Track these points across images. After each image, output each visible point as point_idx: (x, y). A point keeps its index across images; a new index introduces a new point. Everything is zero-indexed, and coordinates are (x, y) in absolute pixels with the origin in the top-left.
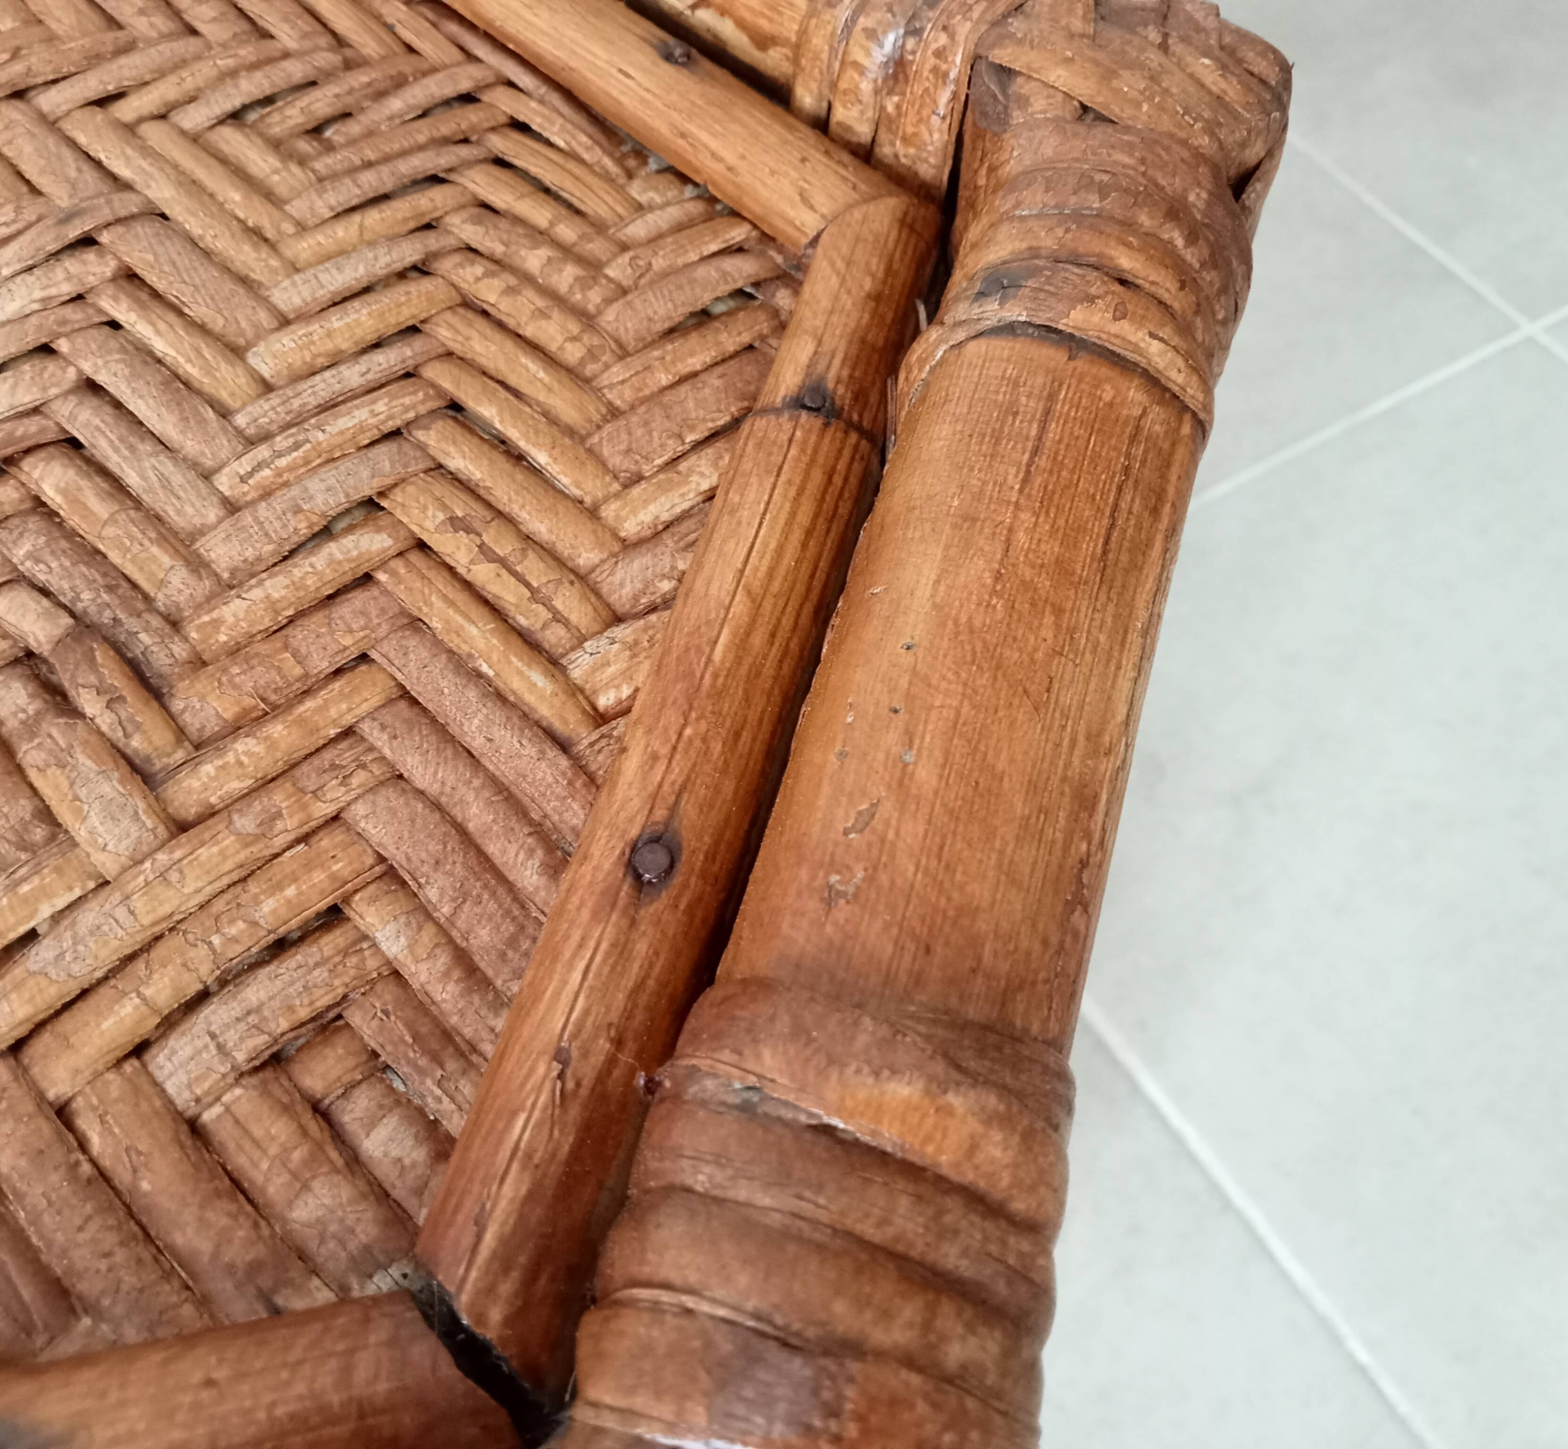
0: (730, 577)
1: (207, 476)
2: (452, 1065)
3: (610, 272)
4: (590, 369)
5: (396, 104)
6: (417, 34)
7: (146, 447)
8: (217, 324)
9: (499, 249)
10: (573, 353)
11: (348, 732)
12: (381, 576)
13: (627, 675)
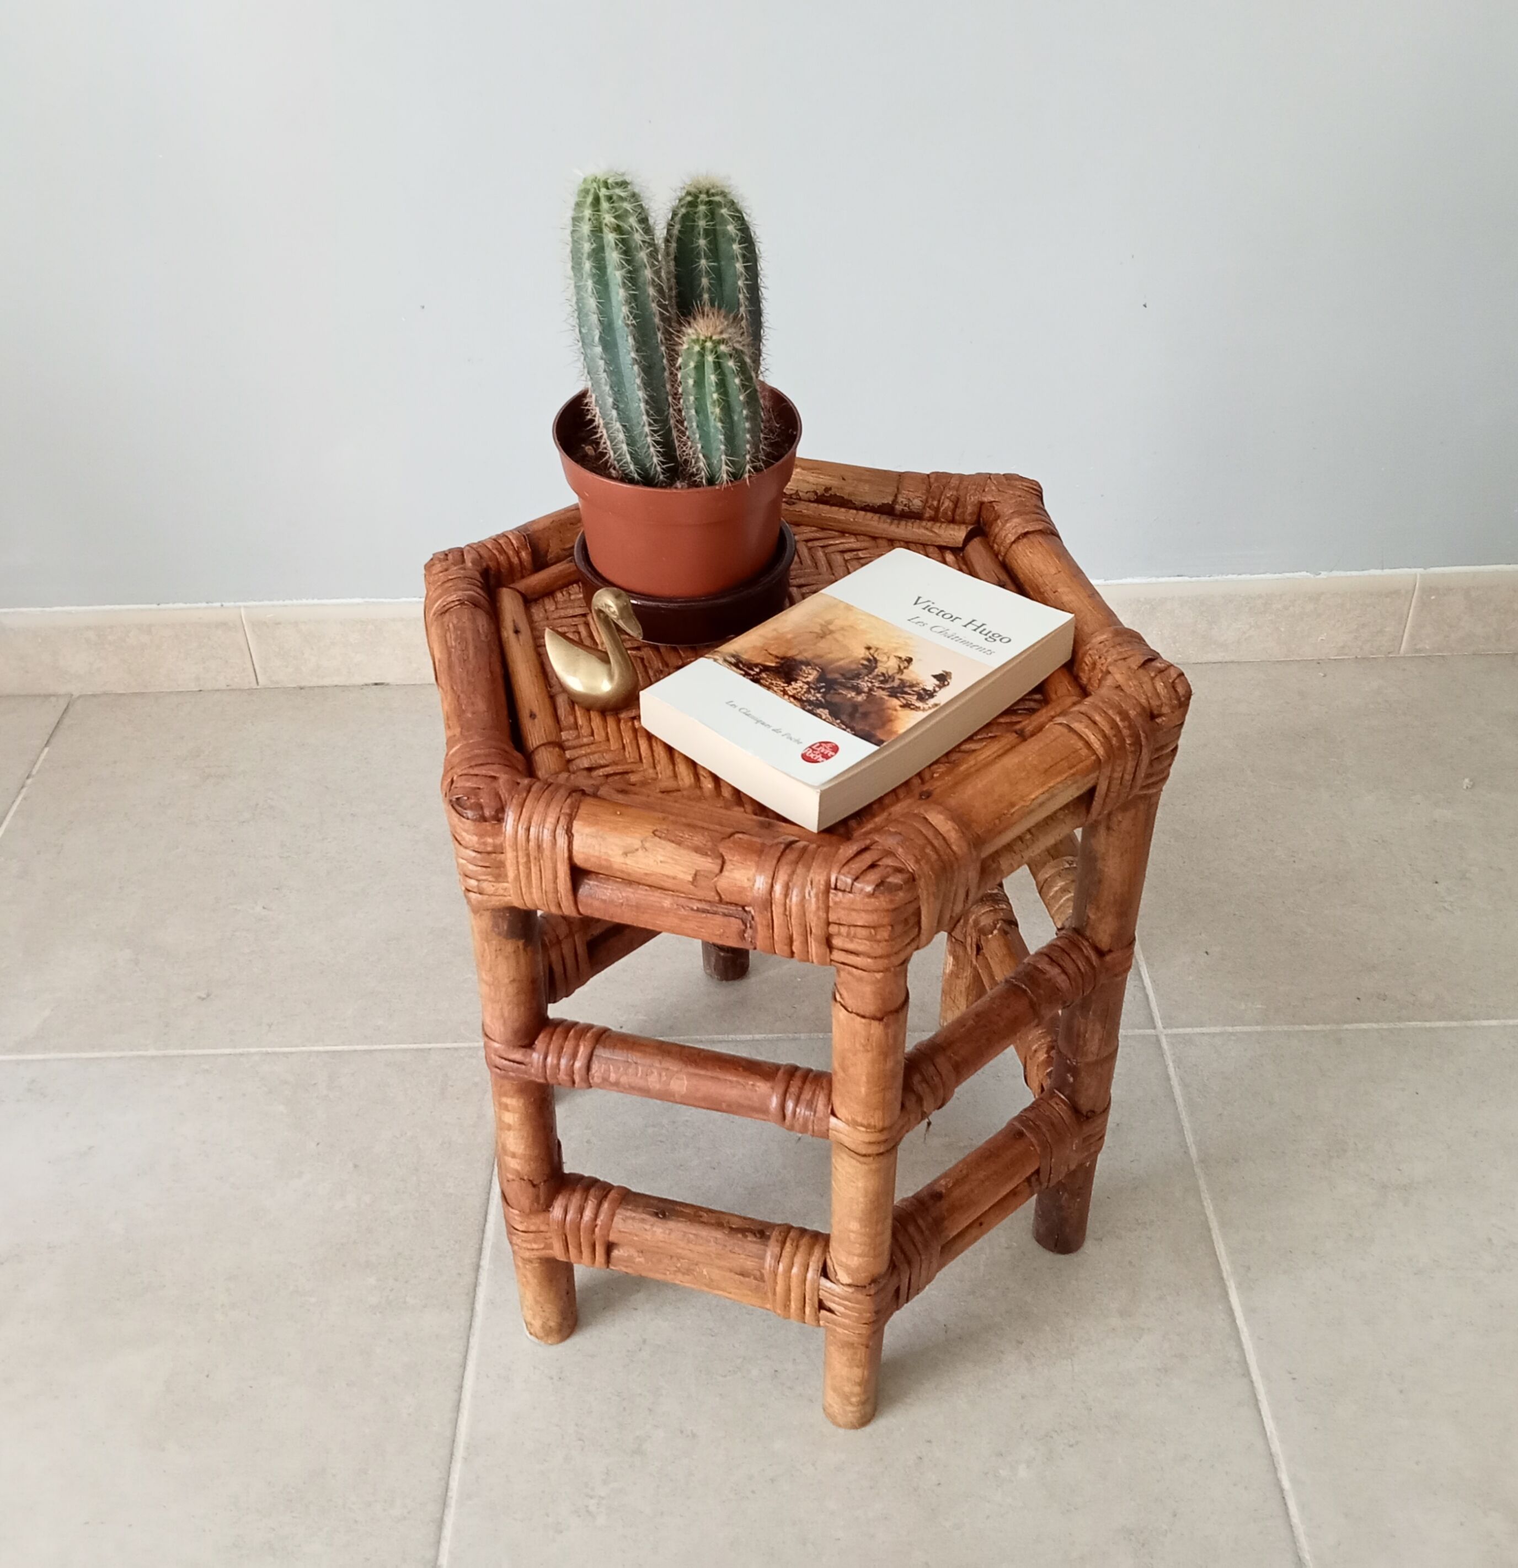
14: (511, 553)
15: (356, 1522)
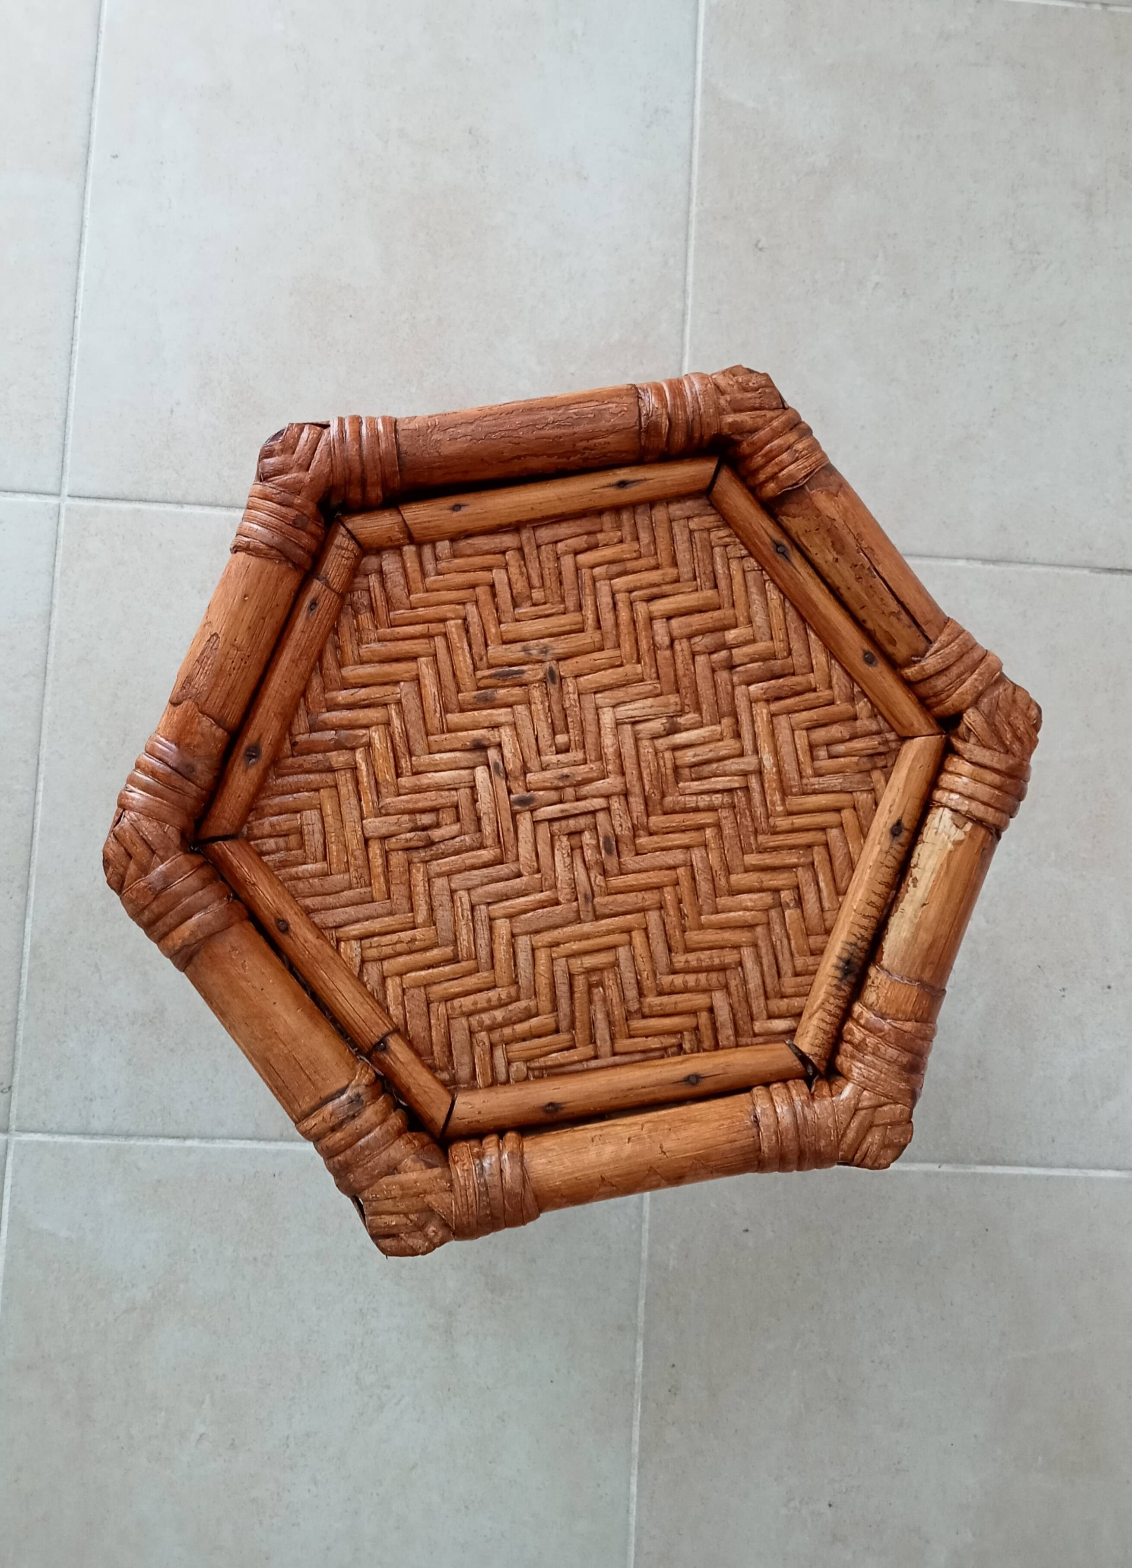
0: (341, 989)
1: (468, 890)
2: (277, 864)
3: (483, 1033)
4: (449, 1004)
5: (600, 1016)
6: (635, 1043)
7: (485, 880)
8: (523, 917)
9: (510, 1007)
10: (456, 1002)
11: (371, 885)
12: (410, 915)
13: (345, 953)
14: (769, 470)
15: (220, 443)
